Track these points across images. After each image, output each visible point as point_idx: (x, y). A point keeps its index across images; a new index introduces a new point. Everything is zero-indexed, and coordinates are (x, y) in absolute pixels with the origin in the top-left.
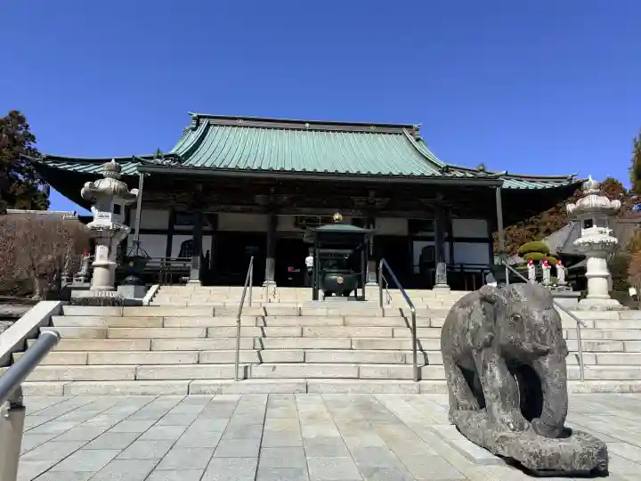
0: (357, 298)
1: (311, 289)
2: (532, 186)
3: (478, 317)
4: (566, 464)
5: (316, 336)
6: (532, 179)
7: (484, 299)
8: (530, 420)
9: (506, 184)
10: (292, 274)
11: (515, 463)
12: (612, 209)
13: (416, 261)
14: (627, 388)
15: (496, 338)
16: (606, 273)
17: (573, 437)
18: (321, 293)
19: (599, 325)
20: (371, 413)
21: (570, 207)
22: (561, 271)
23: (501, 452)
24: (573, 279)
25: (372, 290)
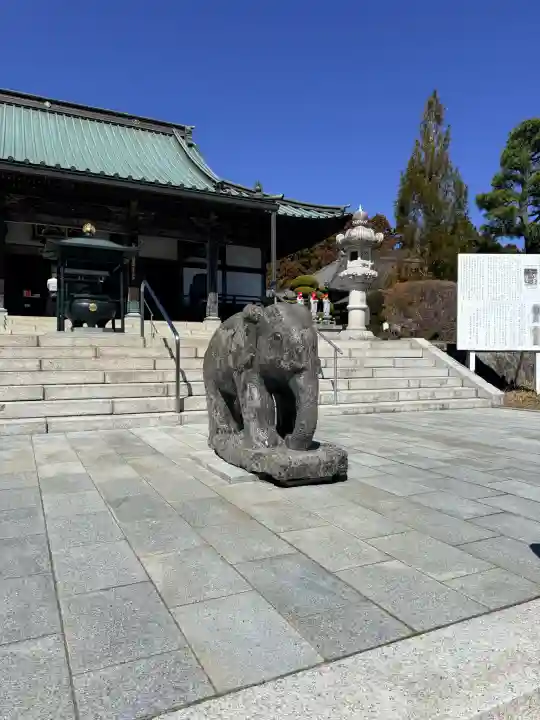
0: (114, 329)
1: (56, 319)
2: (306, 214)
3: (241, 338)
4: (311, 473)
5: (59, 370)
6: (308, 207)
7: (248, 319)
8: (283, 436)
9: (283, 210)
10: (29, 300)
11: (266, 477)
12: (376, 242)
13: (186, 290)
14: (372, 410)
15: (256, 358)
16: (365, 306)
17: (320, 449)
18: (68, 323)
19: (354, 354)
20: (123, 447)
21: (340, 237)
22: (327, 306)
23: (256, 469)
24: (338, 315)
25: (133, 321)
